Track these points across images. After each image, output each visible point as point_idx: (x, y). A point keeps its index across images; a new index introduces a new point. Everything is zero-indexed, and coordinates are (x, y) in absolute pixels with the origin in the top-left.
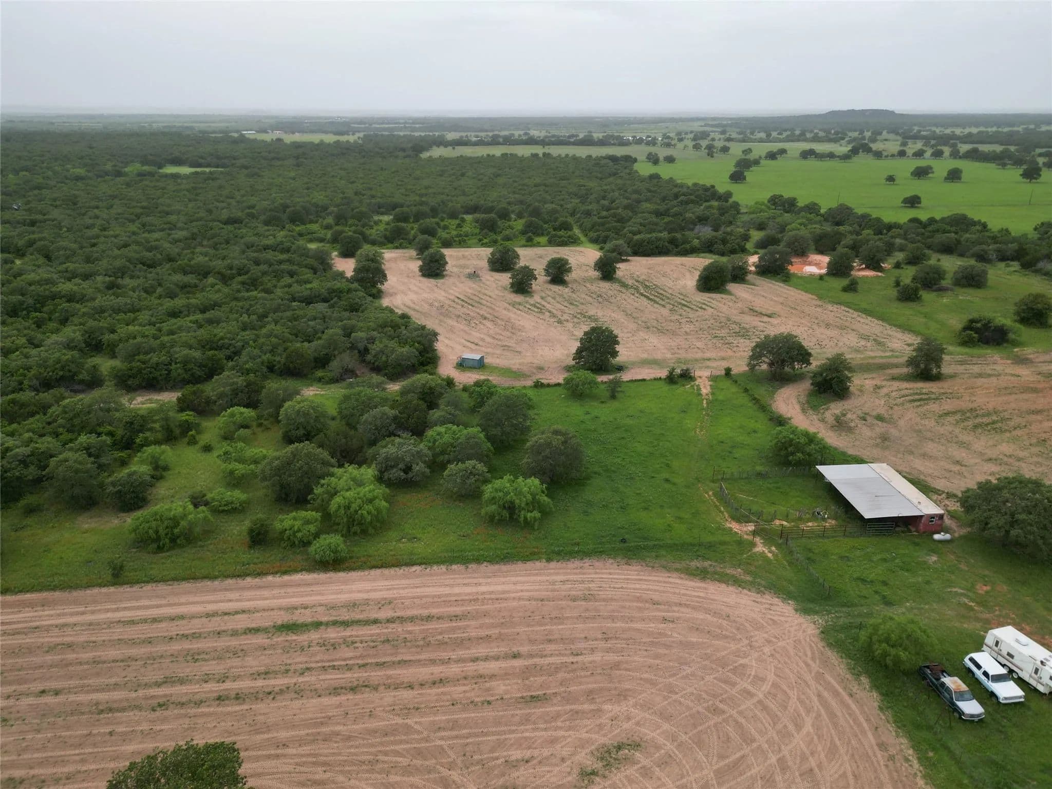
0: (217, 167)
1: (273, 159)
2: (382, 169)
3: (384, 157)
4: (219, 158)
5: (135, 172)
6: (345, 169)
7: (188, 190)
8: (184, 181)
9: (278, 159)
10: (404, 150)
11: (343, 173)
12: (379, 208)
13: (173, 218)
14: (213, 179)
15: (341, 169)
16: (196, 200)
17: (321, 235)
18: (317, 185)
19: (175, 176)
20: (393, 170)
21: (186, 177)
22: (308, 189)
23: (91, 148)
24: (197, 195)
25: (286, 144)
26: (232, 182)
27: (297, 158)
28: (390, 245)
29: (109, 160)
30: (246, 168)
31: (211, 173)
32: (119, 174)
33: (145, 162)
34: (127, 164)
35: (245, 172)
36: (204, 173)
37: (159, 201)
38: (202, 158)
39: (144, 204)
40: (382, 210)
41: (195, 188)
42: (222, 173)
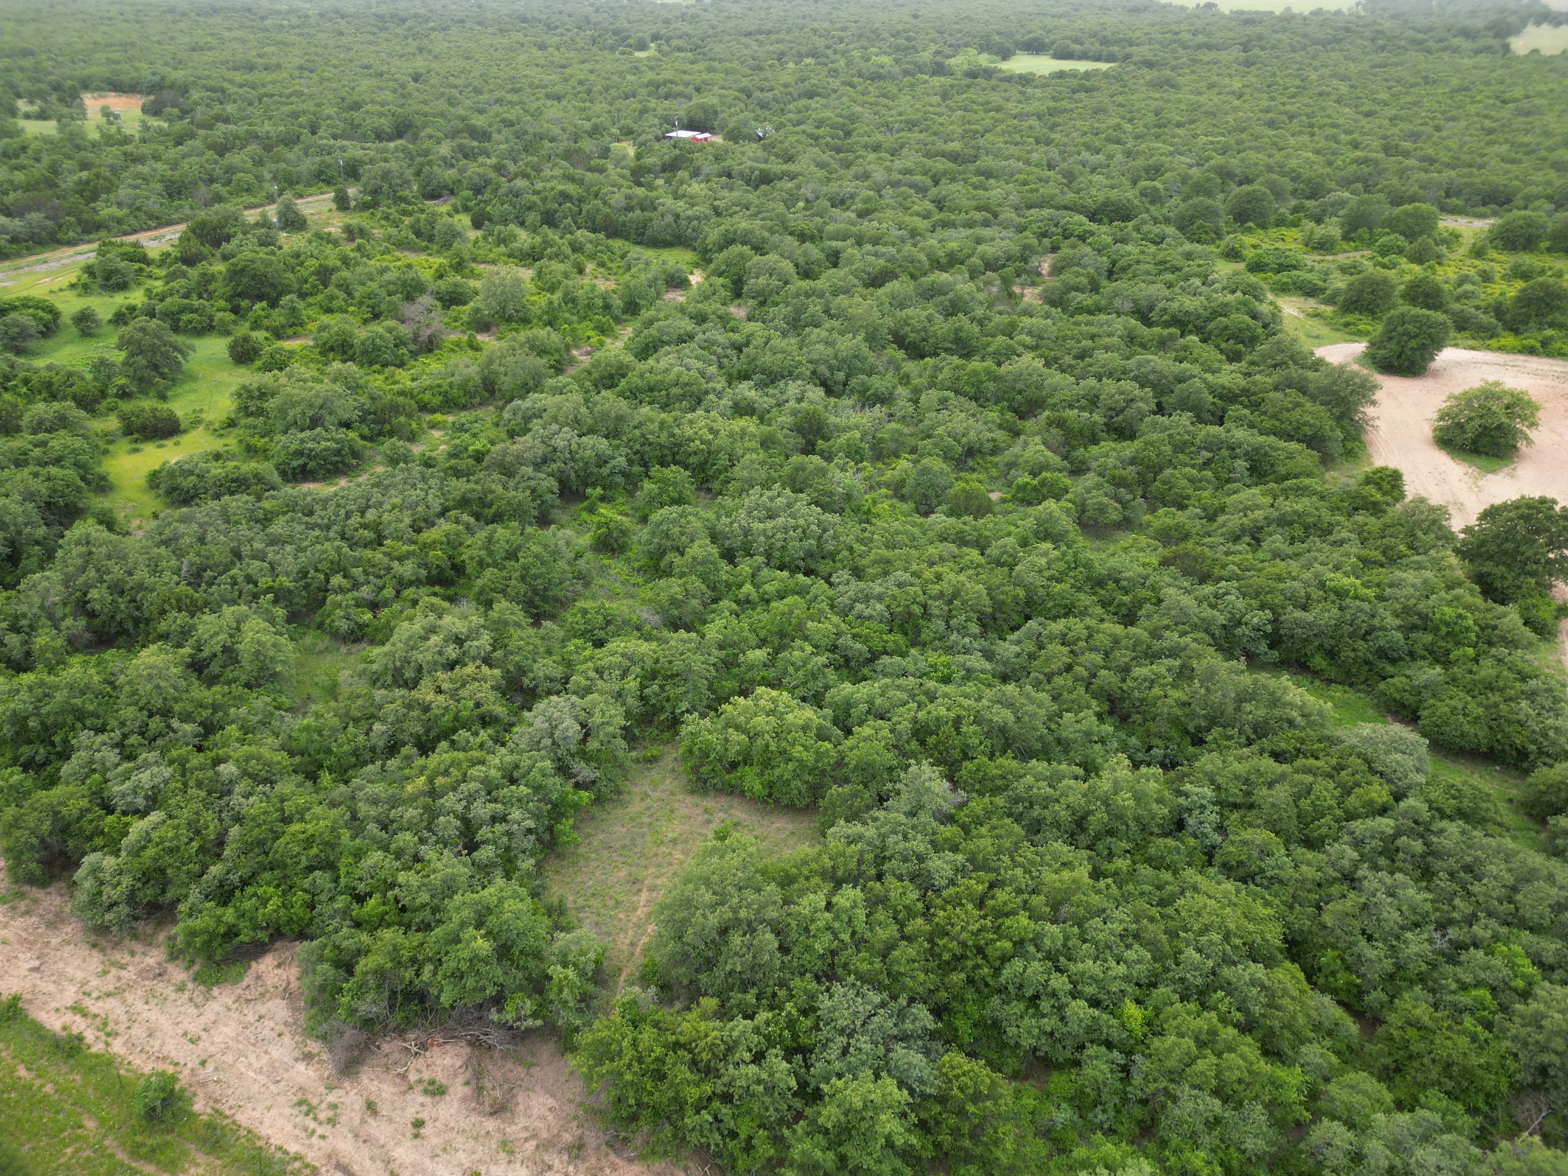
0: (1098, 59)
1: (1200, 46)
2: (1427, 80)
3: (1429, 51)
4: (1105, 42)
5: (965, 67)
6: (1344, 78)
7: (1039, 117)
8: (1038, 92)
9: (1209, 47)
10: (1467, 33)
11: (1344, 88)
12: (1448, 195)
13: (997, 191)
14: (1087, 90)
15: (1334, 75)
16: (1048, 142)
17: (1314, 278)
18: (1292, 117)
19: (1025, 80)
20: (1455, 82)
21: (1045, 82)
22: (1271, 124)
23: (915, 17)
24: (1052, 128)
25: (1223, 16)
26: (1120, 99)
27: (1246, 47)
28: (1509, 340)
29: (933, 41)
30: (1150, 64)
31: (1087, 75)
32: (939, 70)
33: (986, 47)
34: (956, 49)
35: (1149, 75)
36: (1074, 74)
37: (981, 142)
38: (1076, 41)
39: (955, 146)
40: (1454, 201)
41: (1052, 112)
42: (1106, 75)
